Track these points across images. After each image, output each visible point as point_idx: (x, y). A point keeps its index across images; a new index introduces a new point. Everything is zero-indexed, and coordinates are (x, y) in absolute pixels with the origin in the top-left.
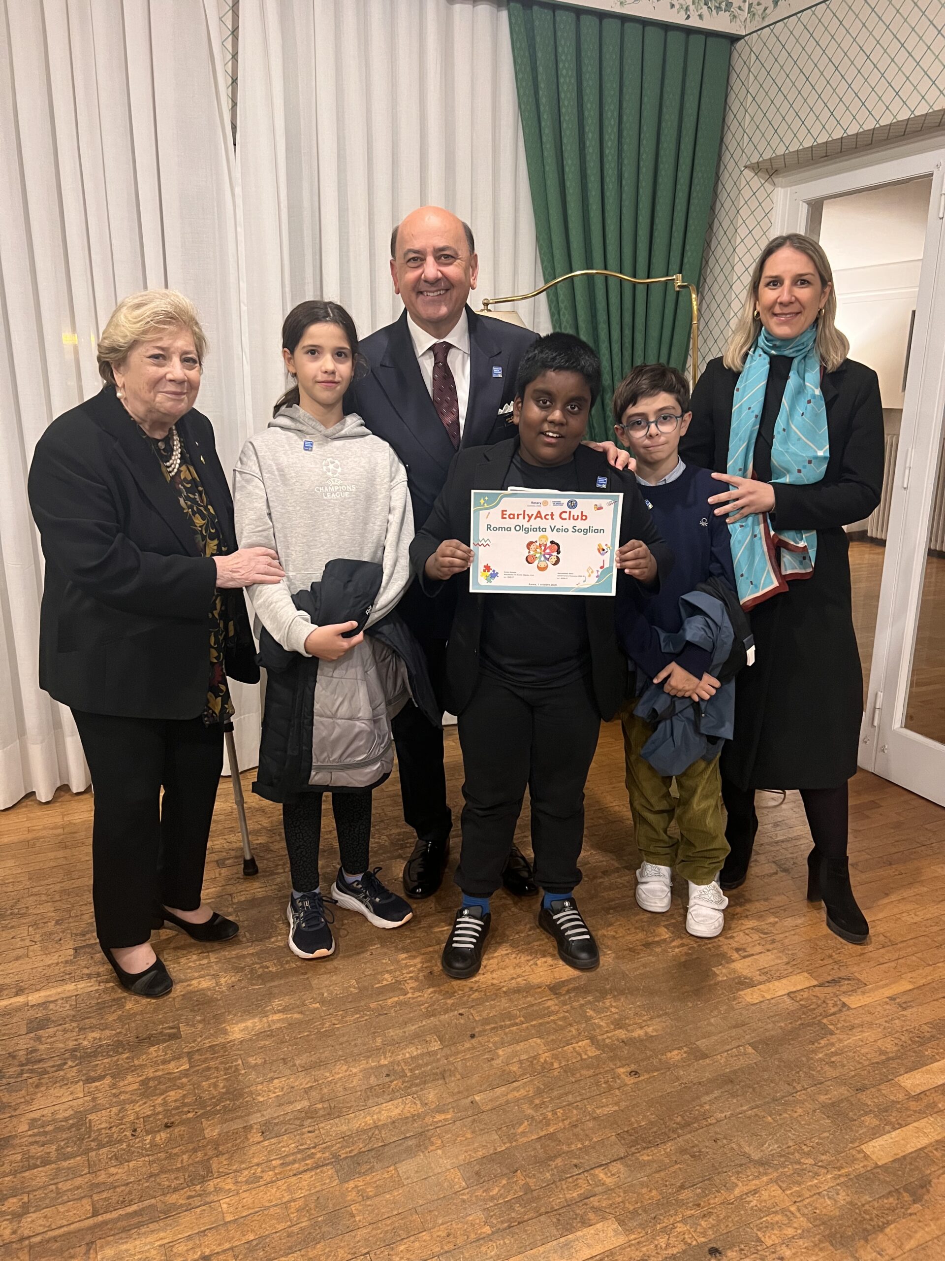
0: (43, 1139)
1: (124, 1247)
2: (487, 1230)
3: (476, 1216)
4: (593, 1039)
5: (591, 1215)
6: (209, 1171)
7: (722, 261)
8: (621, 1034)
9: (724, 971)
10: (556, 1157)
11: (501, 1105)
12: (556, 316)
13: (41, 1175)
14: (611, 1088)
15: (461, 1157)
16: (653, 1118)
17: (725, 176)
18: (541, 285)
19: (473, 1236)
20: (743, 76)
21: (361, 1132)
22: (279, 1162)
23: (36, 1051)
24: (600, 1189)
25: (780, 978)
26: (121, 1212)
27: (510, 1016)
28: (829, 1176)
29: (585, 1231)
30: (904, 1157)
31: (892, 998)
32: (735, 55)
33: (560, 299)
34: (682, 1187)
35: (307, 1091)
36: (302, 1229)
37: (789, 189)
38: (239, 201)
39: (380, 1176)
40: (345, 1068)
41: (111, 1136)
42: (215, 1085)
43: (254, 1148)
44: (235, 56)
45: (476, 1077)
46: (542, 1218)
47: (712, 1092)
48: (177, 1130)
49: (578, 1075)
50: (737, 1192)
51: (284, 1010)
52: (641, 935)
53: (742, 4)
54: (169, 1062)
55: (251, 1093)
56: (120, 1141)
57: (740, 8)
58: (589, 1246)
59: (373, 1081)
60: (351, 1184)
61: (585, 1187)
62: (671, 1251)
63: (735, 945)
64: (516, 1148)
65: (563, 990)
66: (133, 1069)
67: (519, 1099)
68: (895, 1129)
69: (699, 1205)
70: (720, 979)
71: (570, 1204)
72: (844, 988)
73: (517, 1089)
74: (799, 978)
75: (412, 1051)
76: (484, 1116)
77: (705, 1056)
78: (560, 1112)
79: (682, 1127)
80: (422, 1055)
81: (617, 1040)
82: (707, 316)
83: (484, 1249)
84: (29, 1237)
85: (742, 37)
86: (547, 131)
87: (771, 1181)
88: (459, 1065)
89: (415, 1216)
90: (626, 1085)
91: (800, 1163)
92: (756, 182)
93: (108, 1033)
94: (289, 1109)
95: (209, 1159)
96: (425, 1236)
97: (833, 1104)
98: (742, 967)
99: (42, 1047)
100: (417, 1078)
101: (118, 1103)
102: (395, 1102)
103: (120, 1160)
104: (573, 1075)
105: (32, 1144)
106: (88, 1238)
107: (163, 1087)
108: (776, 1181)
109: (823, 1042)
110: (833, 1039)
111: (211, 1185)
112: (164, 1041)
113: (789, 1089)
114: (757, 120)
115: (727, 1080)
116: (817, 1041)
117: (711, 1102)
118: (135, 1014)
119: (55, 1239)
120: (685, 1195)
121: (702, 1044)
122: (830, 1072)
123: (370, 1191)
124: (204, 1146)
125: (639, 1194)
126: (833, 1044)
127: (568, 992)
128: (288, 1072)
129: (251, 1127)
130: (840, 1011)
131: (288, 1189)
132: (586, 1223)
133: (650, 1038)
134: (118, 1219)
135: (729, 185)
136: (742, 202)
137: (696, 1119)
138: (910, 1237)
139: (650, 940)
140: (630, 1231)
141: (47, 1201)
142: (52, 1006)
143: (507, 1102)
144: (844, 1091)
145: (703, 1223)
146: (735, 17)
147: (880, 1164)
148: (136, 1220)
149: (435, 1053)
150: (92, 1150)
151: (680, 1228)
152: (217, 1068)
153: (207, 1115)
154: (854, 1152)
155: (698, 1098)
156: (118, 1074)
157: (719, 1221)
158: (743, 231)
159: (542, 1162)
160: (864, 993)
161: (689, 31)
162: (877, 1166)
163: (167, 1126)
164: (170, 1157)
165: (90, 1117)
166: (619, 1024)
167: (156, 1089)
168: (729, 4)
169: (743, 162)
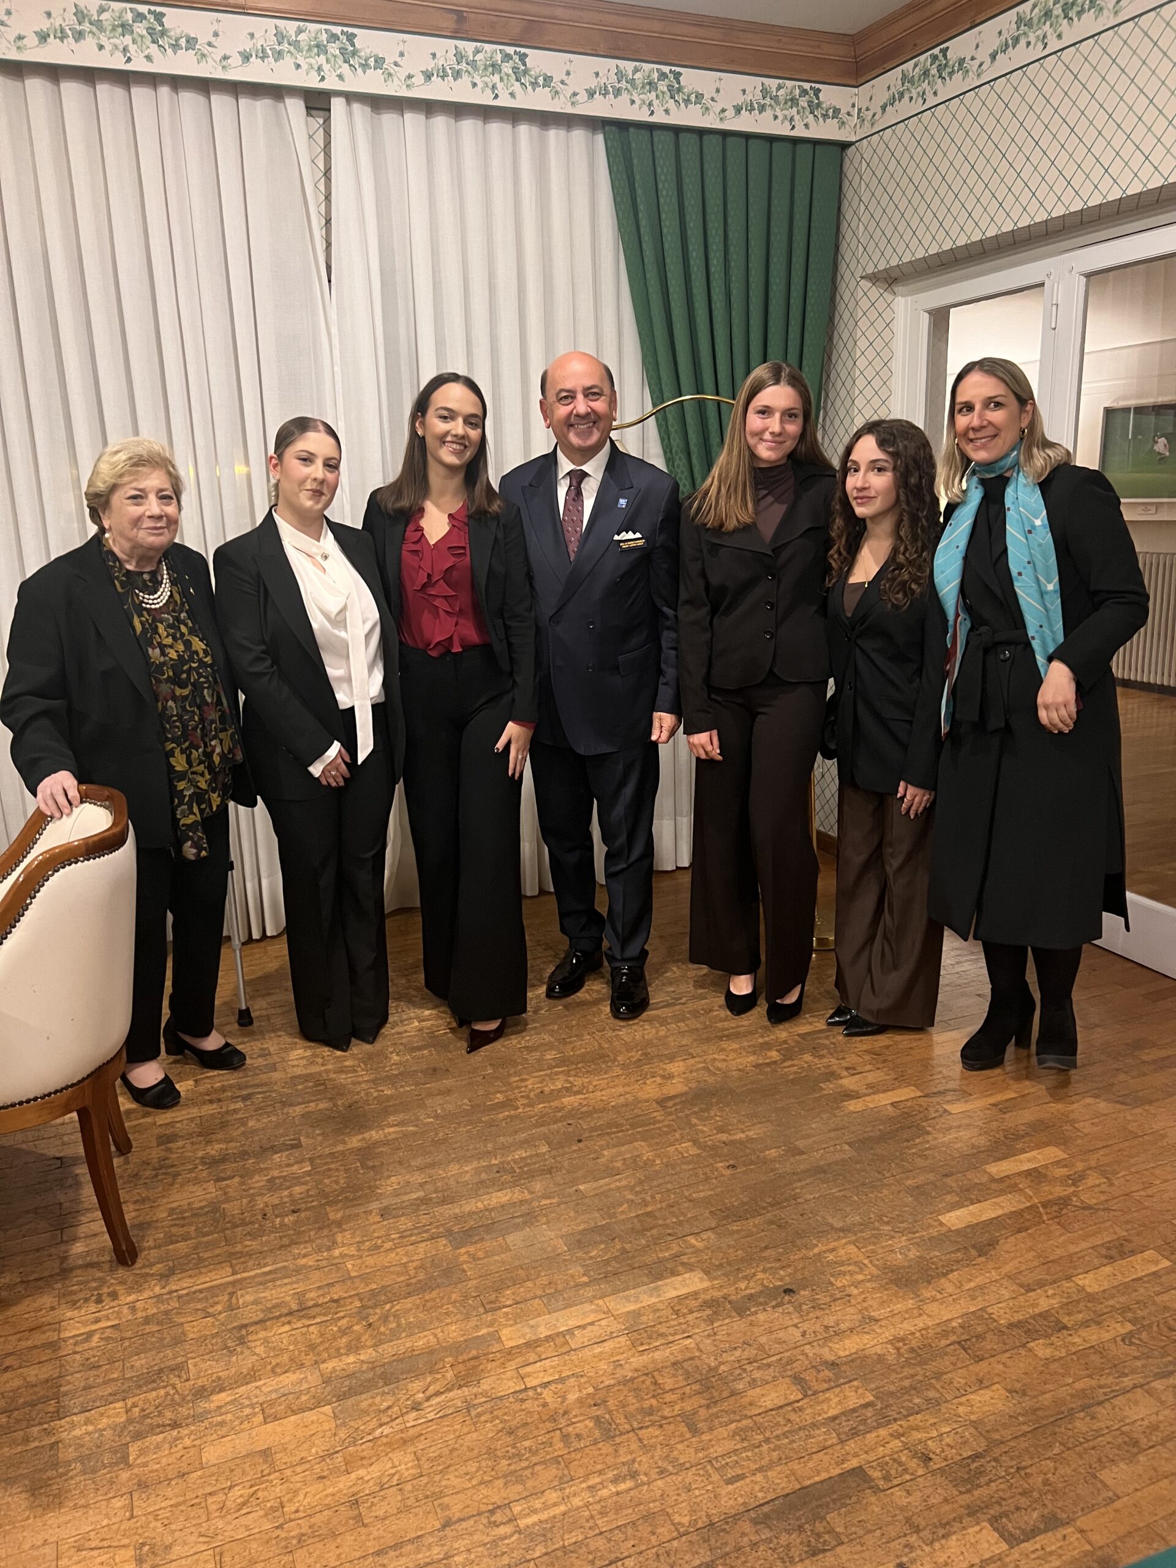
0: (181, 1222)
1: (262, 1295)
2: (585, 1279)
3: (576, 1270)
4: (695, 1142)
5: (680, 1268)
6: (335, 1242)
7: (843, 375)
8: (724, 1137)
9: (831, 1086)
10: (652, 1228)
11: (602, 1193)
12: (666, 441)
13: (182, 1247)
14: (707, 1179)
15: (564, 1230)
16: (745, 1200)
17: (842, 287)
18: (650, 409)
19: (572, 1284)
20: (855, 183)
21: (471, 1214)
22: (397, 1236)
23: (167, 1159)
24: (690, 1250)
25: (885, 1091)
26: (258, 1271)
27: (617, 1125)
28: (904, 1238)
29: (674, 1279)
30: (977, 1224)
31: (993, 1105)
32: (847, 162)
33: (670, 423)
34: (766, 1248)
35: (421, 1185)
36: (419, 1281)
37: (909, 298)
38: (335, 341)
39: (489, 1244)
40: (457, 1167)
41: (243, 1219)
42: (337, 1182)
43: (374, 1227)
44: (328, 198)
45: (580, 1173)
46: (636, 1271)
47: (805, 1179)
48: (303, 1215)
49: (678, 1169)
50: (816, 1250)
51: (401, 1124)
52: (752, 1058)
53: (850, 110)
54: (292, 1165)
55: (370, 1187)
56: (252, 1223)
57: (849, 114)
58: (675, 1289)
59: (484, 1176)
60: (463, 1250)
61: (675, 1248)
62: (748, 1292)
63: (846, 1065)
64: (615, 1223)
65: (670, 1103)
66: (262, 1170)
67: (618, 1188)
68: (972, 1203)
69: (779, 1260)
70: (825, 1092)
71: (660, 1261)
72: (948, 1098)
73: (619, 1180)
74: (906, 1090)
75: (521, 1153)
76: (587, 1200)
77: (802, 1153)
78: (658, 1197)
79: (771, 1205)
80: (531, 1156)
81: (719, 1141)
82: (831, 432)
83: (581, 1292)
84: (177, 1291)
85: (850, 144)
86: (649, 253)
87: (849, 1243)
88: (566, 1164)
89: (521, 1271)
90: (723, 1175)
91: (878, 1229)
92: (874, 292)
93: (233, 1144)
94: (406, 1198)
95: (334, 1235)
96: (529, 1284)
97: (918, 1187)
98: (849, 1082)
99: (174, 1156)
100: (526, 1173)
101: (249, 1196)
102: (504, 1192)
103: (253, 1235)
104: (673, 1169)
105: (172, 1226)
106: (230, 1290)
107: (288, 1184)
108: (853, 1243)
109: (918, 1140)
110: (930, 1138)
111: (336, 1253)
112: (287, 1150)
113: (880, 1176)
114: (871, 228)
115: (819, 1171)
116: (913, 1139)
117: (802, 1188)
118: (257, 1131)
119: (201, 1291)
120: (766, 1254)
121: (800, 1144)
122: (920, 1162)
123: (480, 1254)
124: (329, 1226)
125: (725, 1253)
126: (928, 1142)
127: (675, 1105)
128: (403, 1171)
129: (371, 1211)
130: (941, 1116)
131: (406, 1254)
132: (674, 1273)
133: (750, 1140)
134: (255, 1276)
135: (846, 296)
136: (860, 314)
137: (786, 1200)
138: (970, 1280)
139: (760, 1062)
140: (716, 1278)
141: (191, 1265)
142: (178, 1125)
143: (610, 1190)
144: (931, 1177)
145: (782, 1273)
146: (843, 123)
147: (953, 1229)
148: (272, 1276)
149: (544, 1154)
150: (227, 1229)
151: (760, 1276)
152: (338, 1170)
153: (330, 1203)
154: (930, 1221)
155: (791, 1184)
156: (245, 1174)
157: (796, 1271)
158: (862, 344)
159: (641, 1232)
160: (966, 1102)
161: (796, 141)
162: (950, 1230)
163: (294, 1212)
164: (299, 1233)
165: (224, 1206)
166: (721, 1130)
167: (281, 1185)
168: (837, 111)
169: (859, 273)
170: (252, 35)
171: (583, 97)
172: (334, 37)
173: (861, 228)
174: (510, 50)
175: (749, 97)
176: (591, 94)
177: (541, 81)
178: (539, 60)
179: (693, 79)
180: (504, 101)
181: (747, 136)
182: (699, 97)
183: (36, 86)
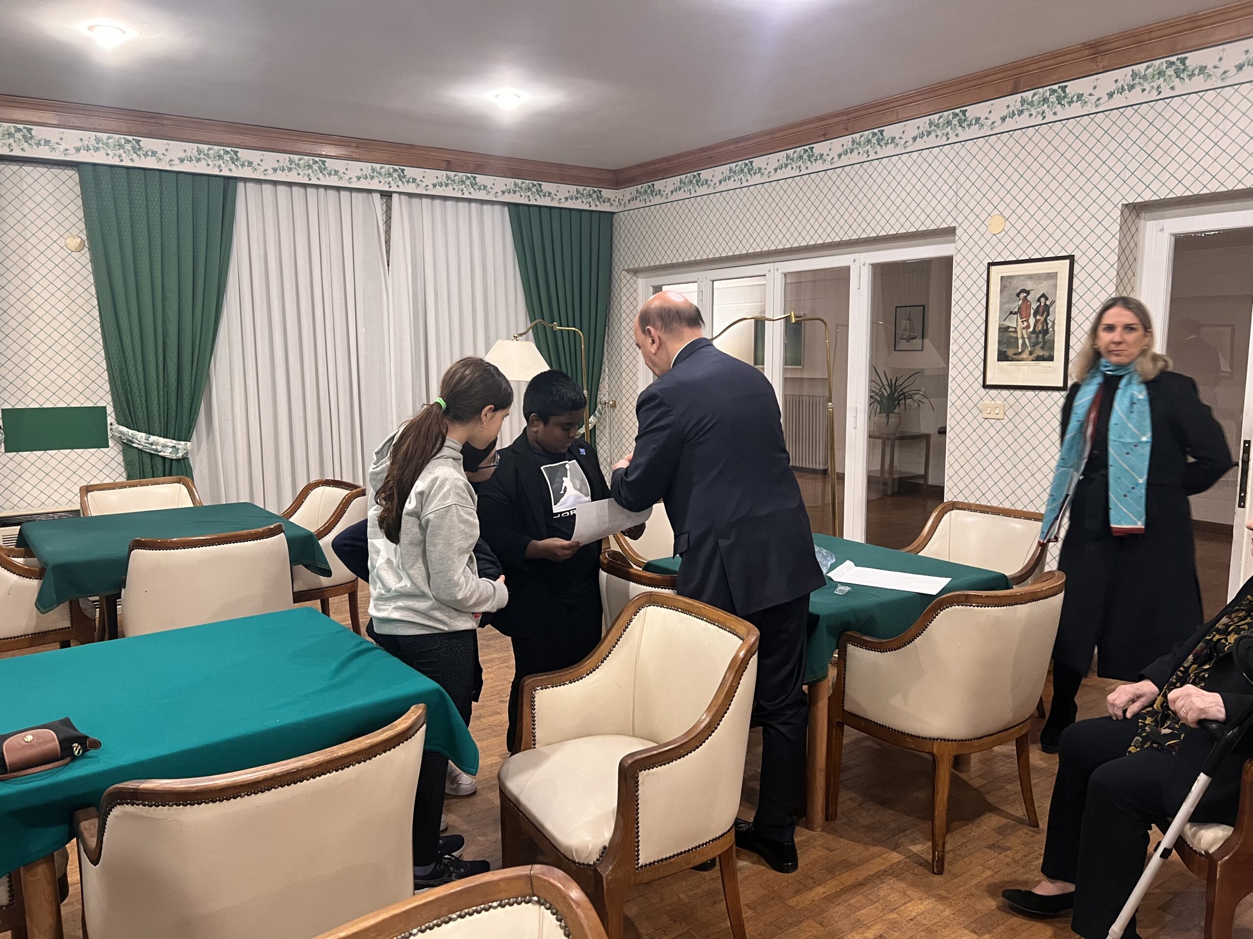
7: (616, 312)
17: (614, 273)
18: (529, 325)
20: (618, 230)
32: (614, 220)
37: (644, 280)
53: (615, 199)
57: (614, 201)
82: (611, 337)
85: (616, 213)
92: (628, 277)
114: (626, 250)
135: (616, 277)
136: (623, 285)
146: (612, 204)
161: (592, 212)
168: (609, 200)
169: (621, 268)
170: (362, 170)
171: (500, 194)
172: (395, 170)
173: (622, 249)
174: (469, 175)
175: (571, 194)
176: (503, 192)
177: (482, 187)
178: (481, 179)
179: (546, 186)
180: (466, 196)
181: (571, 210)
182: (550, 194)
183: (267, 188)
